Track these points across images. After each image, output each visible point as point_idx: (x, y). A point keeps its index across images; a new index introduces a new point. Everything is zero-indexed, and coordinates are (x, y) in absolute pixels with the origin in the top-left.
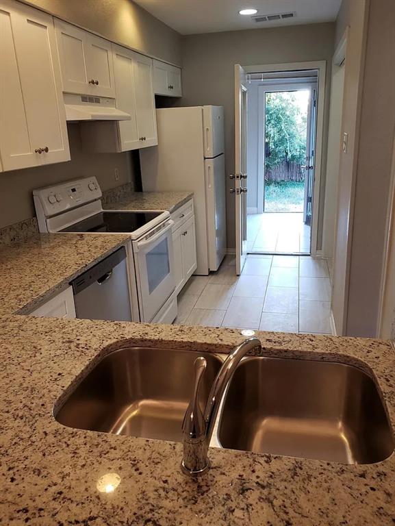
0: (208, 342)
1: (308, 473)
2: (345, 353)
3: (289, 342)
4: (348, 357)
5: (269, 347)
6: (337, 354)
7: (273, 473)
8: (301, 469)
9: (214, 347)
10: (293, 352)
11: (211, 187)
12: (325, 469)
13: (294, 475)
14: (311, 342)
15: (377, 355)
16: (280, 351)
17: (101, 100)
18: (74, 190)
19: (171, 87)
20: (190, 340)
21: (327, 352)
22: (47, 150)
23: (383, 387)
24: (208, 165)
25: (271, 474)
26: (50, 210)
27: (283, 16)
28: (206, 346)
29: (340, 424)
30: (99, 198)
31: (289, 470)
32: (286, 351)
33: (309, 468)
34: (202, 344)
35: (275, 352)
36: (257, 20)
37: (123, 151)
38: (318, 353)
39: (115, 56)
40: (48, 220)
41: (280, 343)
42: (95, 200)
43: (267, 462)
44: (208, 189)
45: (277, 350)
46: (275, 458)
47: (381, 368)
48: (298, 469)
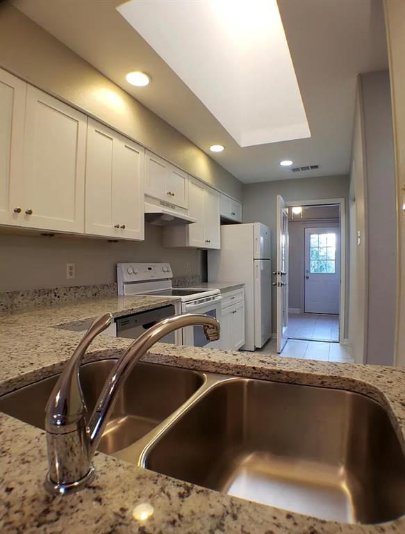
0: (194, 358)
1: (245, 529)
2: (350, 377)
3: (285, 364)
4: (353, 381)
5: (260, 367)
6: (340, 378)
7: (180, 516)
8: (235, 517)
9: (199, 364)
10: (287, 373)
11: (258, 280)
12: (278, 526)
13: (218, 527)
14: (311, 366)
15: (390, 380)
16: (272, 372)
17: (176, 208)
18: (150, 269)
19: (233, 214)
20: (176, 355)
21: (328, 375)
22: (124, 227)
23: (397, 411)
24: (256, 265)
25: (176, 517)
26: (127, 279)
27: (311, 167)
28: (191, 363)
29: (342, 471)
30: (171, 279)
31: (213, 516)
32: (279, 372)
33: (251, 518)
34: (188, 359)
35: (267, 373)
36: (294, 170)
37: (191, 245)
38: (316, 376)
39: (190, 183)
40: (125, 286)
41: (275, 365)
42: (167, 279)
43: (181, 496)
44: (256, 282)
45: (269, 370)
46: (198, 493)
47: (395, 392)
48: (228, 519)
